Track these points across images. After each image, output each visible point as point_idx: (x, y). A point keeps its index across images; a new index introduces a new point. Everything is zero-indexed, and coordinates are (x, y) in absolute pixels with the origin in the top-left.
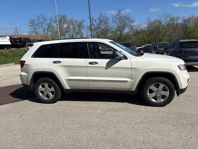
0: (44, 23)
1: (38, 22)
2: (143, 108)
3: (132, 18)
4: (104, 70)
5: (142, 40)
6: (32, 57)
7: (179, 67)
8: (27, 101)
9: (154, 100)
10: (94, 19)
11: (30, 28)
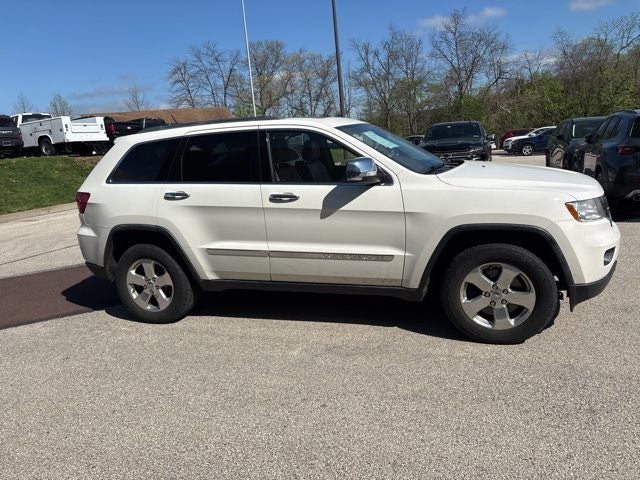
0: (213, 70)
1: (197, 69)
2: (442, 347)
3: (501, 38)
4: (316, 220)
5: (534, 112)
6: (108, 182)
7: (570, 208)
8: (103, 313)
9: (480, 321)
10: (373, 47)
11: (175, 88)
